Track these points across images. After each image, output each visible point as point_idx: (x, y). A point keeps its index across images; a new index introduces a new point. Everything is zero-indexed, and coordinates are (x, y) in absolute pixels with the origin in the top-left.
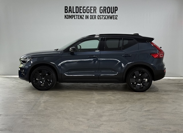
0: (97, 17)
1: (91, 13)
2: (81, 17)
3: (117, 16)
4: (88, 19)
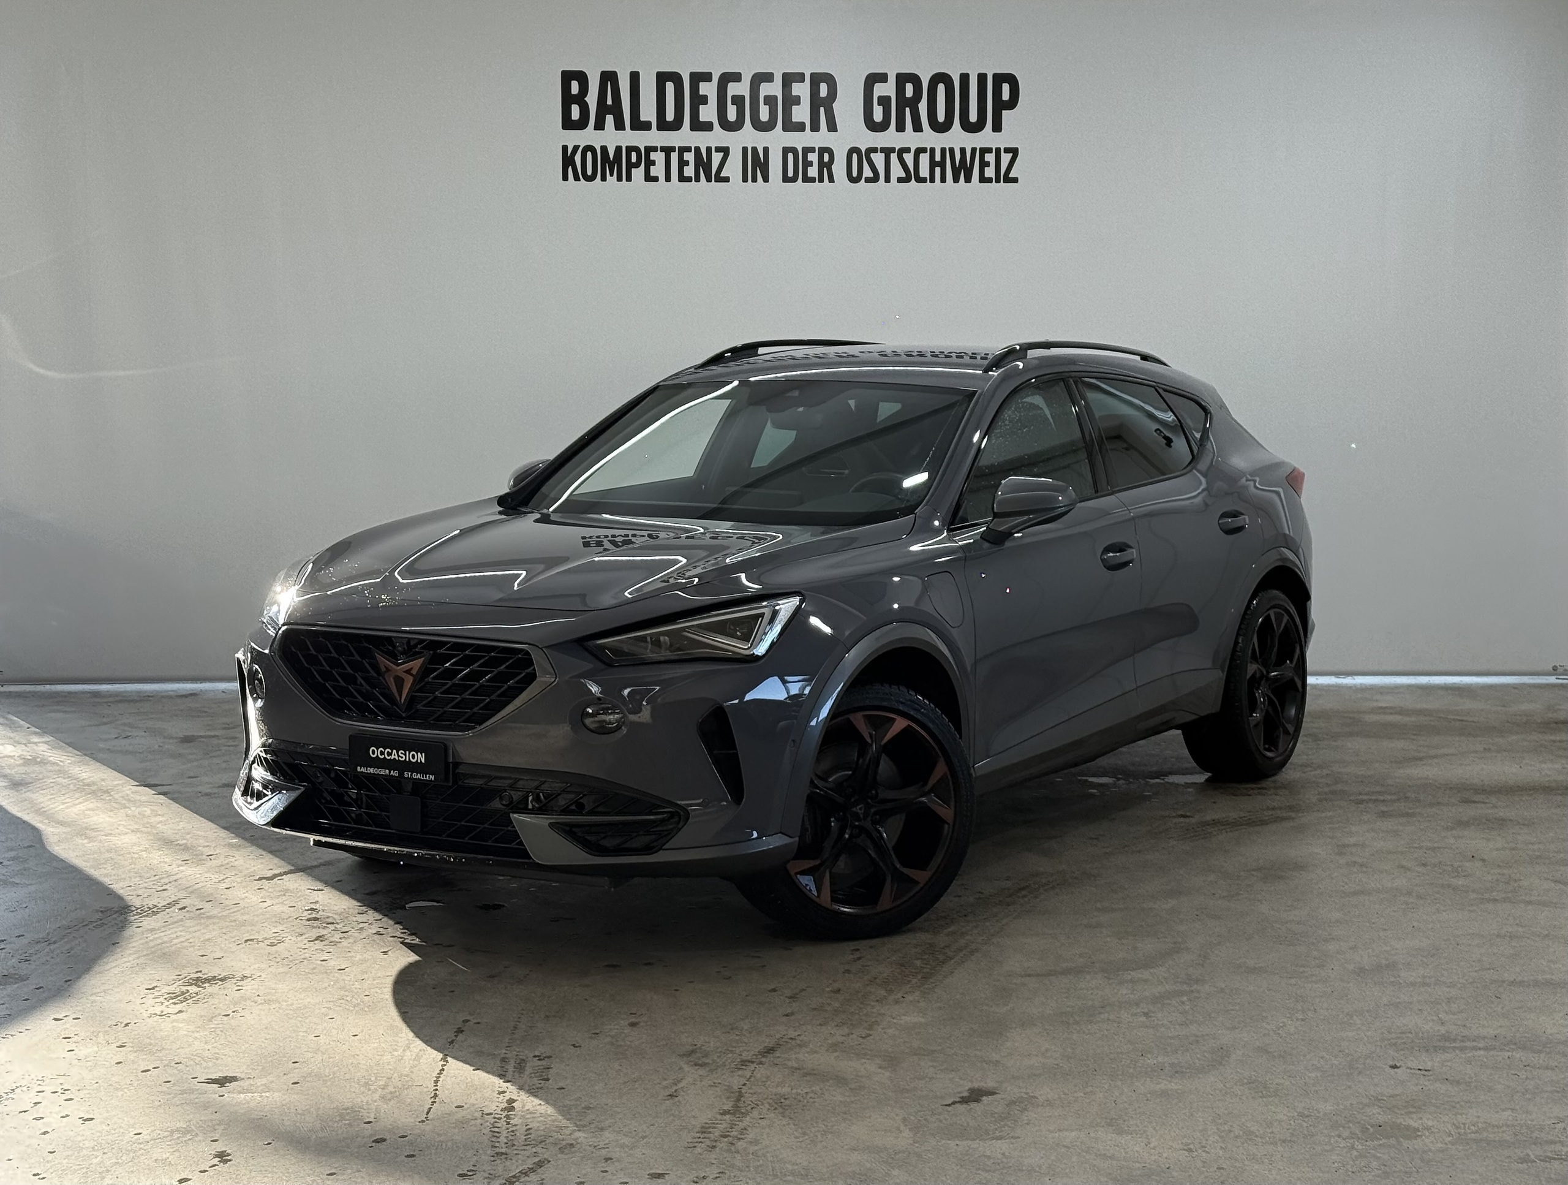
0: (839, 168)
1: (790, 126)
2: (703, 164)
3: (1014, 152)
4: (766, 179)
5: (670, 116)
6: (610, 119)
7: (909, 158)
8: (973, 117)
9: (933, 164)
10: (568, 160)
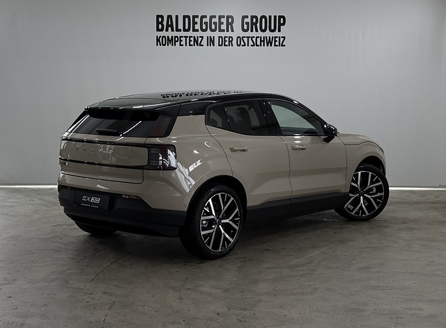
0: (234, 42)
1: (221, 30)
2: (196, 41)
3: (284, 38)
4: (214, 45)
5: (187, 28)
6: (170, 28)
7: (254, 39)
8: (272, 28)
9: (261, 41)
10: (158, 40)
